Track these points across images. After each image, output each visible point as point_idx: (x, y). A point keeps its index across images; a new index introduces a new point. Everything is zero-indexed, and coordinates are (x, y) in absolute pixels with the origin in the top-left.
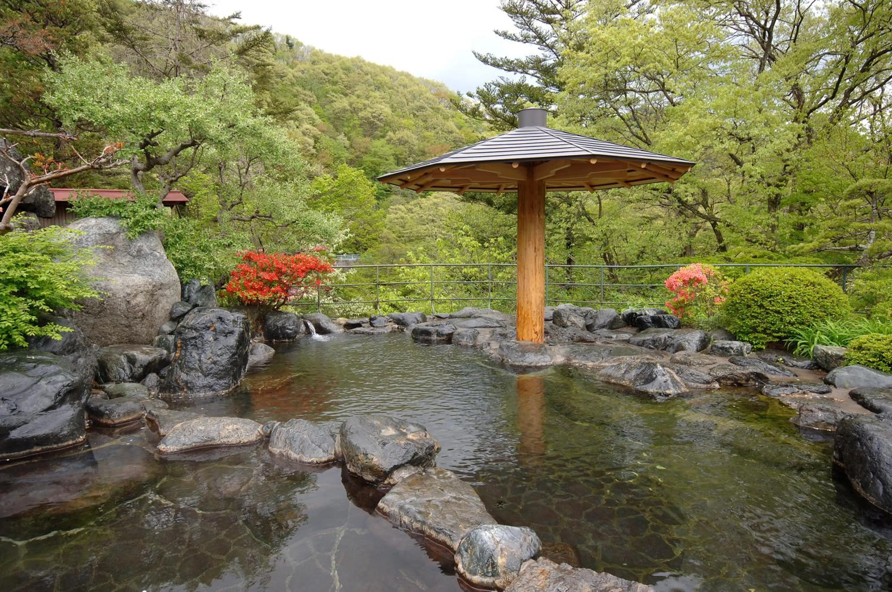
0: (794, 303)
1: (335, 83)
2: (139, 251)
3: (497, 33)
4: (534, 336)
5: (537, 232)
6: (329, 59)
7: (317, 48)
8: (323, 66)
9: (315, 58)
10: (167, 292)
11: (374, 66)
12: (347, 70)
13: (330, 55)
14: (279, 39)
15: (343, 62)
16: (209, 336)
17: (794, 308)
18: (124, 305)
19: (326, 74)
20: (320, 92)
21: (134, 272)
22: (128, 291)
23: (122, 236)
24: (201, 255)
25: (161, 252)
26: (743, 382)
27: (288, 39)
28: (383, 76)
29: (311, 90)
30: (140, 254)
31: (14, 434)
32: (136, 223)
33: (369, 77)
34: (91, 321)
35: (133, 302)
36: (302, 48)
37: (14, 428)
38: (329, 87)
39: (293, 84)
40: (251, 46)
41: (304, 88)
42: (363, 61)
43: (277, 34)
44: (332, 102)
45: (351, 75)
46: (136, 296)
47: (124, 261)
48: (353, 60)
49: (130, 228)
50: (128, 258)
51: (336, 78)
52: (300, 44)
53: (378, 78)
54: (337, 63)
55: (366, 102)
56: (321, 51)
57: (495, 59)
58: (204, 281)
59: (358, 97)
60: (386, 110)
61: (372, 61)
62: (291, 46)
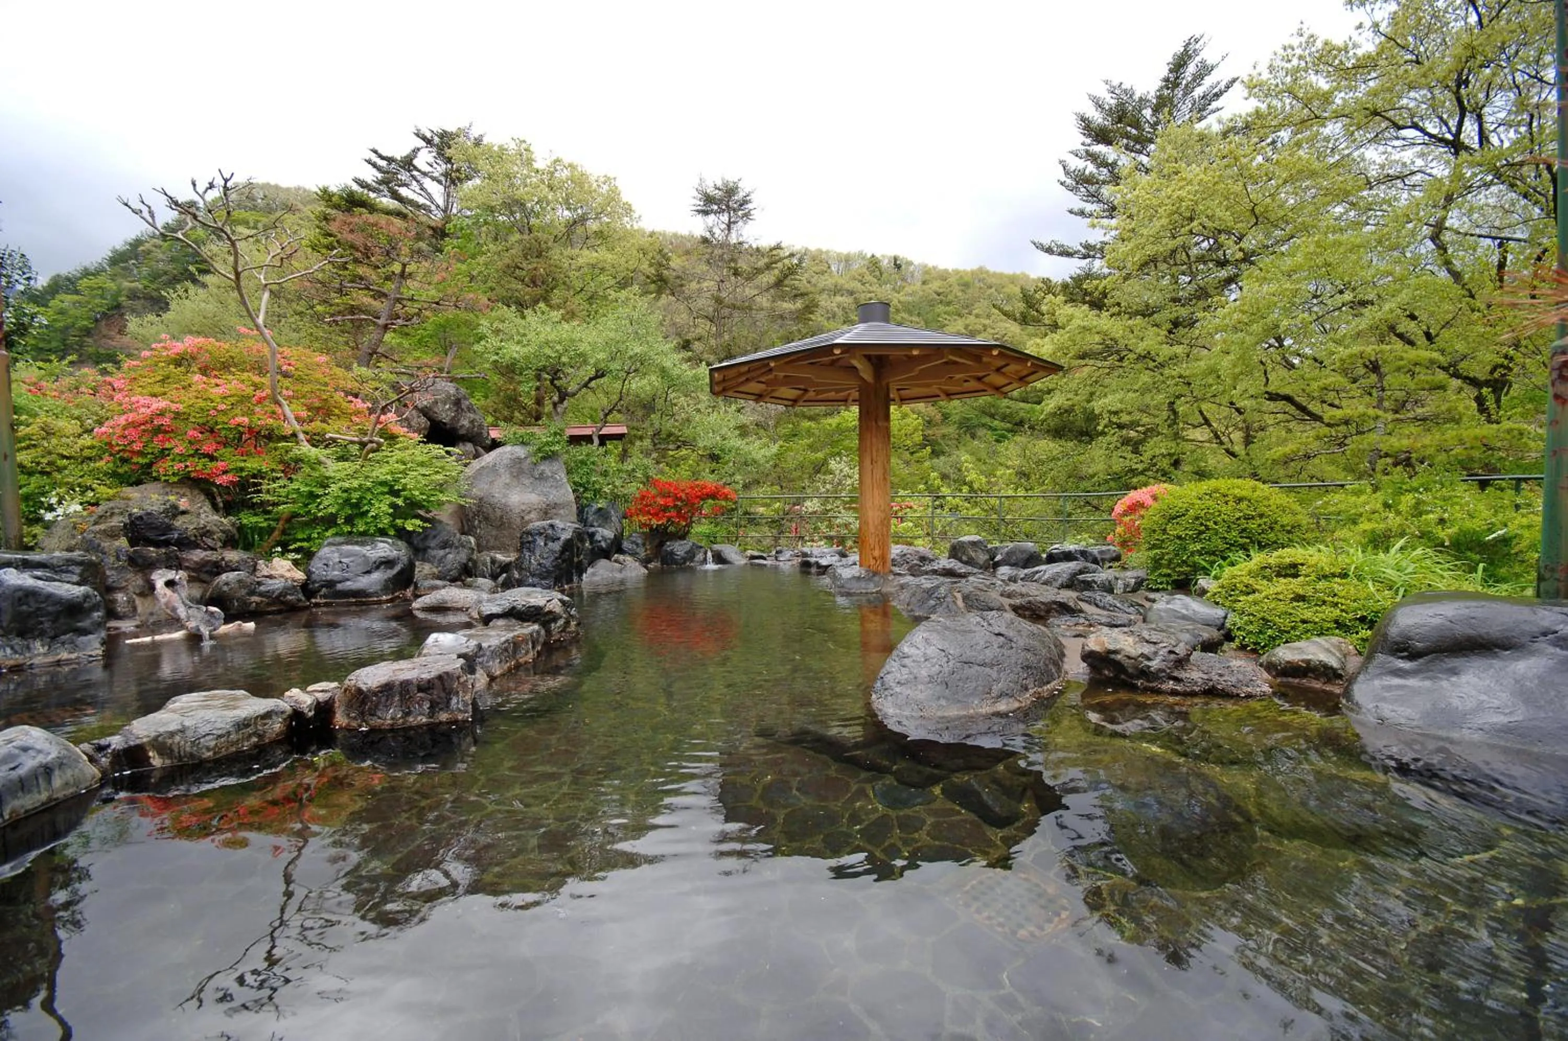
0: (1202, 524)
1: (949, 304)
2: (541, 474)
3: (1071, 212)
4: (872, 562)
5: (874, 440)
6: (943, 276)
7: (930, 265)
8: (935, 285)
9: (927, 277)
10: (562, 512)
11: (1001, 276)
12: (965, 286)
13: (946, 271)
14: (886, 261)
15: (961, 277)
16: (541, 542)
17: (1201, 533)
18: (518, 520)
19: (939, 295)
20: (930, 316)
21: (533, 491)
22: (523, 508)
23: (529, 461)
24: (601, 480)
25: (562, 475)
26: (1042, 613)
27: (896, 259)
28: (1011, 286)
29: (919, 315)
30: (542, 478)
31: (339, 587)
32: (539, 450)
33: (993, 290)
34: (494, 533)
35: (527, 518)
36: (912, 268)
37: (340, 582)
38: (941, 308)
39: (898, 311)
40: (786, 276)
41: (910, 313)
42: (987, 272)
43: (883, 256)
44: (944, 326)
45: (970, 291)
46: (529, 512)
47: (527, 482)
48: (973, 272)
49: (535, 454)
50: (532, 480)
51: (950, 297)
52: (910, 263)
53: (1005, 290)
54: (952, 280)
55: (987, 322)
56: (934, 268)
57: (1063, 246)
58: (602, 504)
59: (977, 316)
60: (1012, 329)
61: (998, 270)
62: (898, 267)
